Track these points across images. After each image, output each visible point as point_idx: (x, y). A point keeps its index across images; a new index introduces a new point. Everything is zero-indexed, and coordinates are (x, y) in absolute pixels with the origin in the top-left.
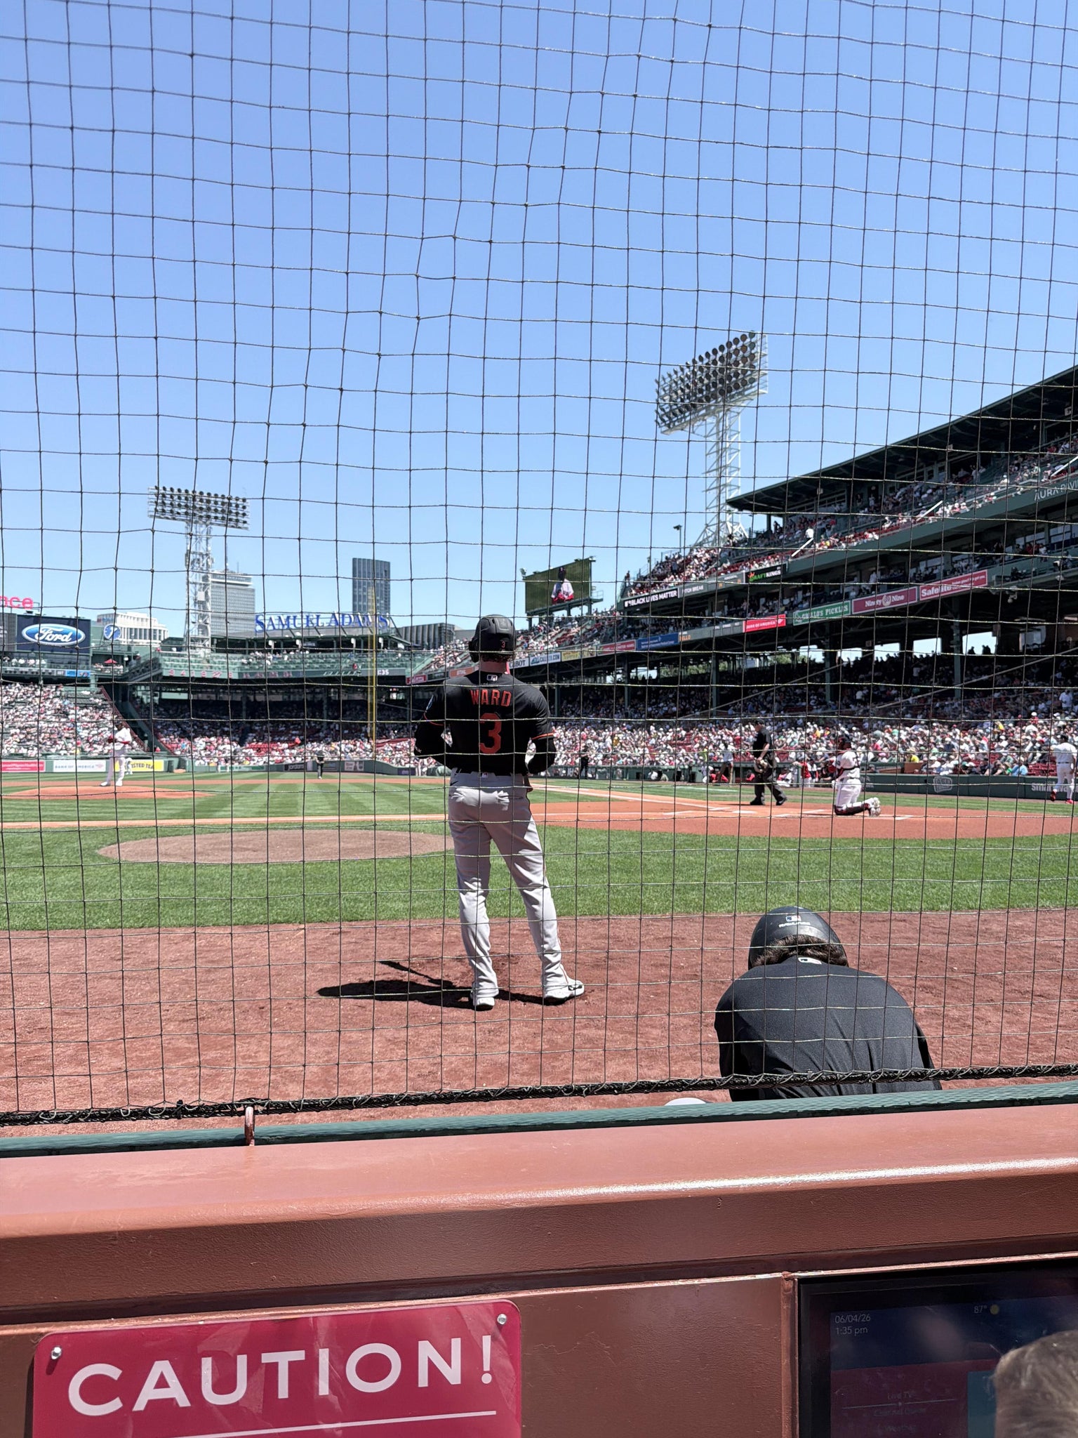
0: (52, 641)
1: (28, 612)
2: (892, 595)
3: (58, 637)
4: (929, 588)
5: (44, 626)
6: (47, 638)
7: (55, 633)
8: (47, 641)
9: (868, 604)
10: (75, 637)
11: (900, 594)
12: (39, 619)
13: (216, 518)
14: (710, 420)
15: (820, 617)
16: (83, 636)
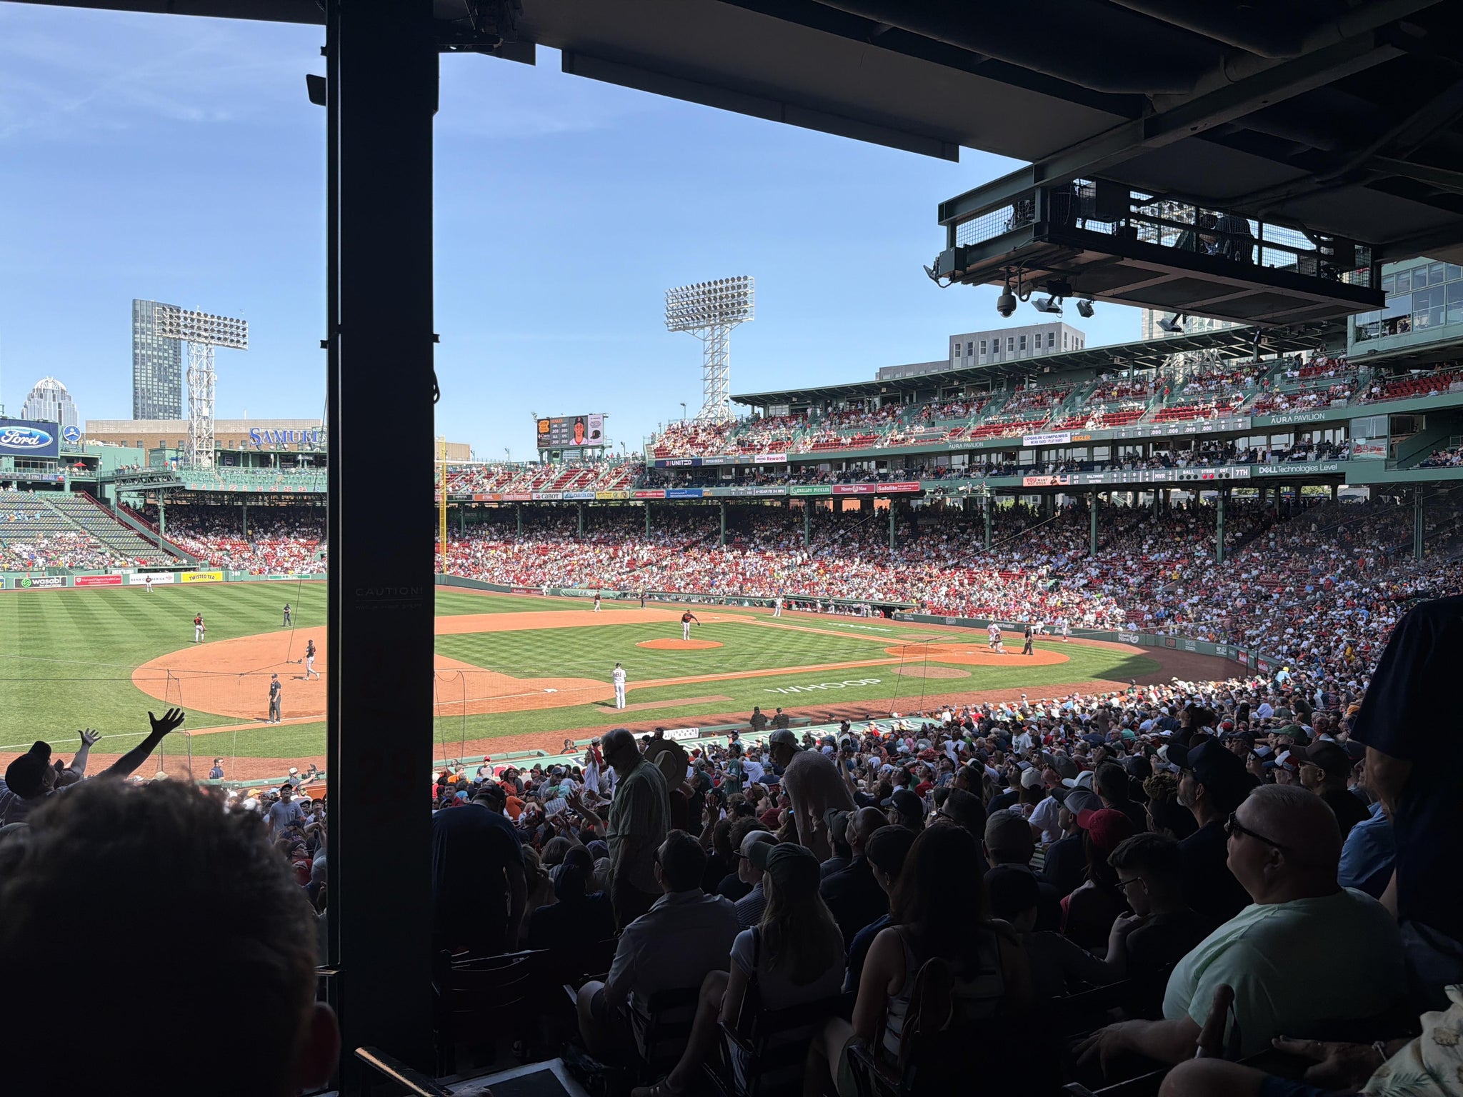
0: (19, 444)
2: (860, 486)
3: (25, 439)
4: (883, 486)
5: (13, 428)
6: (14, 441)
7: (21, 436)
8: (14, 444)
9: (843, 489)
10: (42, 440)
11: (864, 487)
13: (219, 339)
14: (708, 329)
15: (810, 492)
16: (51, 439)
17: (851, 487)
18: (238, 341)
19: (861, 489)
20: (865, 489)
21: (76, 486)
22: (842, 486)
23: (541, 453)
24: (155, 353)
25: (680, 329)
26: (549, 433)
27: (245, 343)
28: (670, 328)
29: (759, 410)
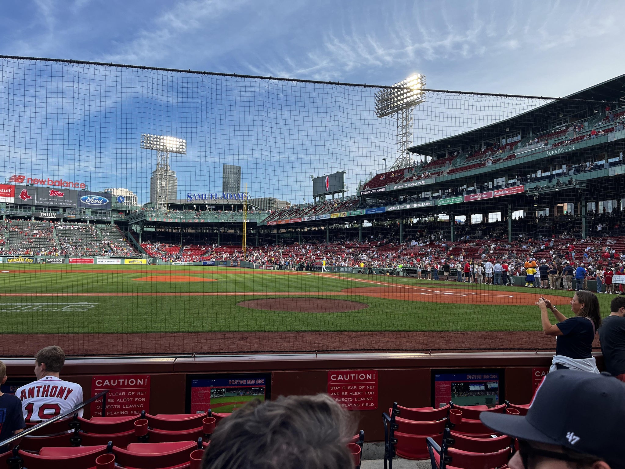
0: (94, 203)
1: (83, 190)
2: (482, 194)
3: (96, 201)
4: (498, 192)
5: (91, 196)
6: (91, 202)
7: (95, 199)
8: (91, 203)
9: (471, 198)
10: (104, 201)
11: (485, 194)
12: (88, 193)
14: (400, 112)
15: (450, 203)
16: (108, 201)
17: (476, 195)
19: (484, 196)
20: (486, 196)
21: (116, 222)
22: (471, 196)
23: (315, 197)
24: (231, 186)
25: (384, 115)
28: (379, 115)
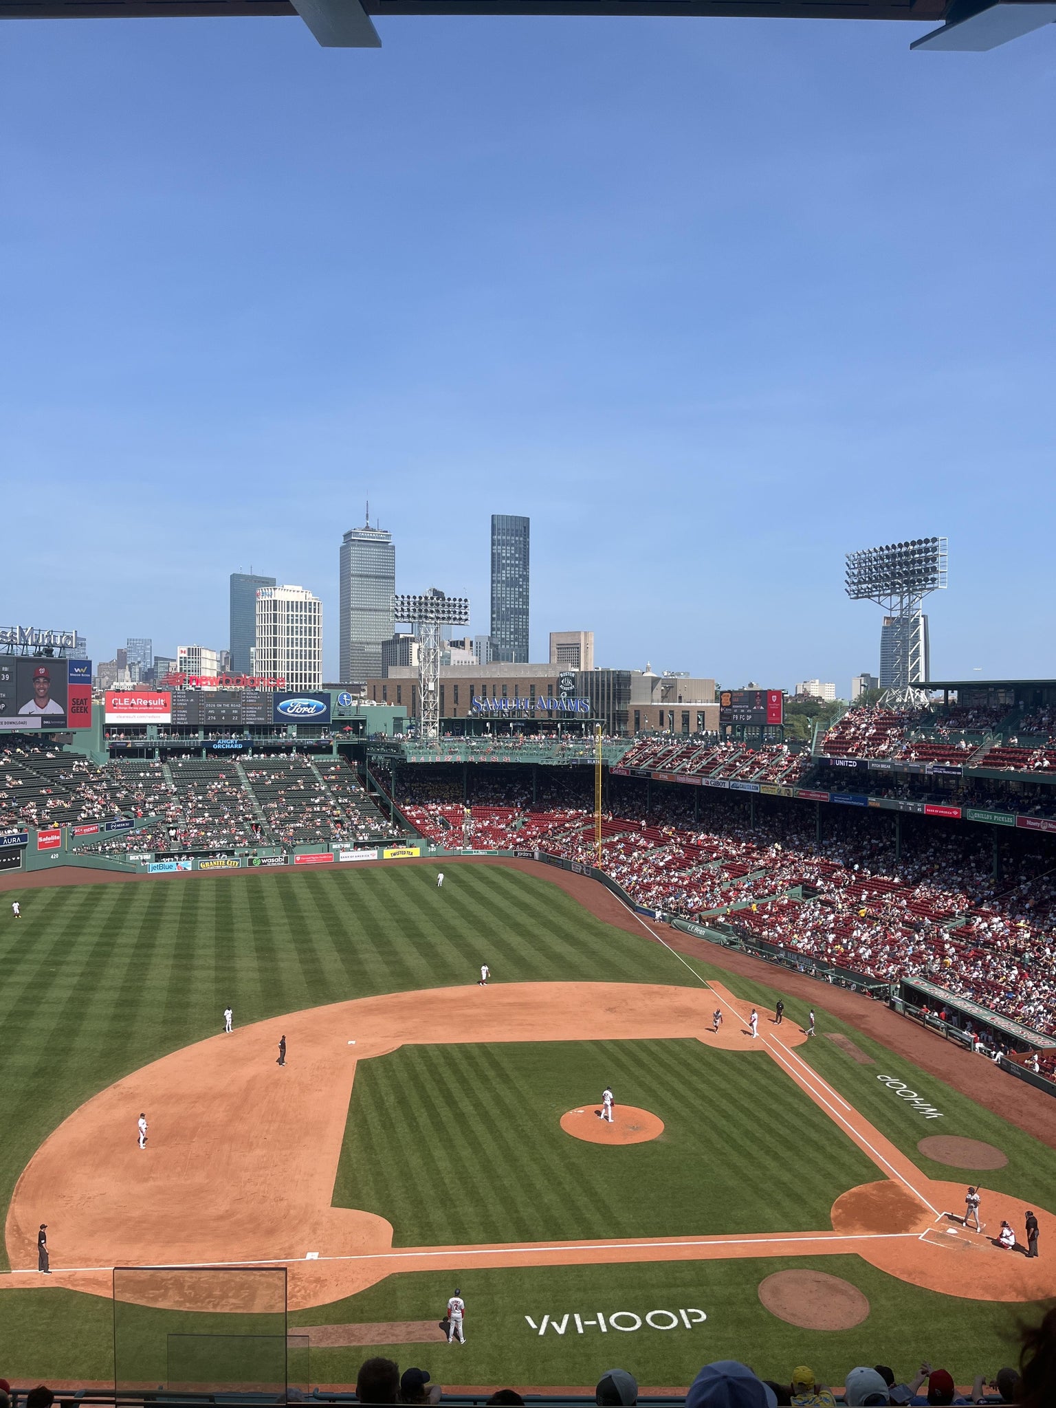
0: (301, 713)
2: (1051, 822)
3: (305, 709)
5: (295, 700)
6: (297, 711)
7: (302, 707)
8: (297, 714)
9: (1029, 823)
10: (318, 709)
12: (291, 695)
13: (443, 618)
14: (896, 599)
15: (989, 820)
16: (325, 707)
17: (1039, 821)
18: (460, 619)
21: (343, 749)
22: (1029, 819)
23: (724, 729)
24: (508, 562)
25: (863, 597)
26: (730, 707)
27: (466, 620)
28: (852, 596)
29: (953, 696)
